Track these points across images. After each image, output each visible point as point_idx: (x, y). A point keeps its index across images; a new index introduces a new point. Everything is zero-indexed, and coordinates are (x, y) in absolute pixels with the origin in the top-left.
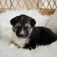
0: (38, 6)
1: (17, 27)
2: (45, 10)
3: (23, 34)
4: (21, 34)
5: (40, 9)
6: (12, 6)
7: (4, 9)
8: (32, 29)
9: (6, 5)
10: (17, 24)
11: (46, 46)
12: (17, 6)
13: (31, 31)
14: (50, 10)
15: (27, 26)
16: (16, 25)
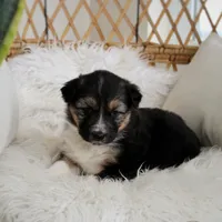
0: (137, 35)
1: (83, 109)
2: (162, 49)
3: (100, 132)
4: (97, 130)
5: (145, 47)
6: (50, 32)
7: (25, 41)
8: (128, 117)
9: (30, 27)
10: (82, 100)
11: (166, 170)
12: (65, 32)
13: (124, 121)
14: (177, 51)
15: (114, 108)
16: (81, 103)
